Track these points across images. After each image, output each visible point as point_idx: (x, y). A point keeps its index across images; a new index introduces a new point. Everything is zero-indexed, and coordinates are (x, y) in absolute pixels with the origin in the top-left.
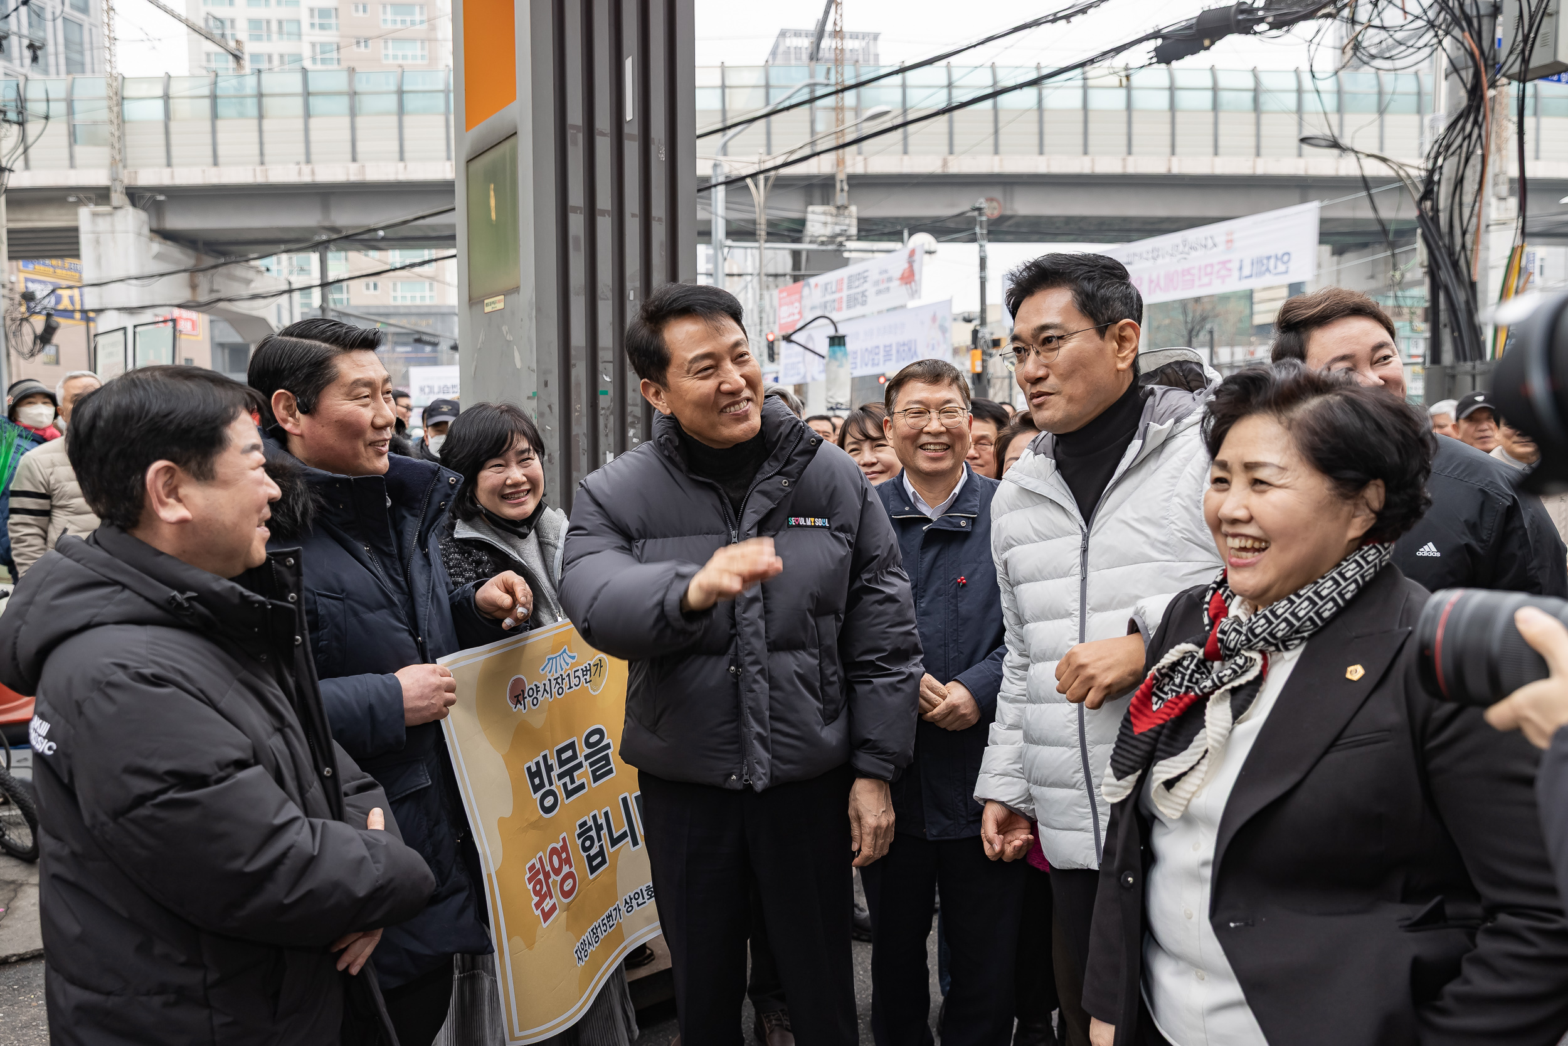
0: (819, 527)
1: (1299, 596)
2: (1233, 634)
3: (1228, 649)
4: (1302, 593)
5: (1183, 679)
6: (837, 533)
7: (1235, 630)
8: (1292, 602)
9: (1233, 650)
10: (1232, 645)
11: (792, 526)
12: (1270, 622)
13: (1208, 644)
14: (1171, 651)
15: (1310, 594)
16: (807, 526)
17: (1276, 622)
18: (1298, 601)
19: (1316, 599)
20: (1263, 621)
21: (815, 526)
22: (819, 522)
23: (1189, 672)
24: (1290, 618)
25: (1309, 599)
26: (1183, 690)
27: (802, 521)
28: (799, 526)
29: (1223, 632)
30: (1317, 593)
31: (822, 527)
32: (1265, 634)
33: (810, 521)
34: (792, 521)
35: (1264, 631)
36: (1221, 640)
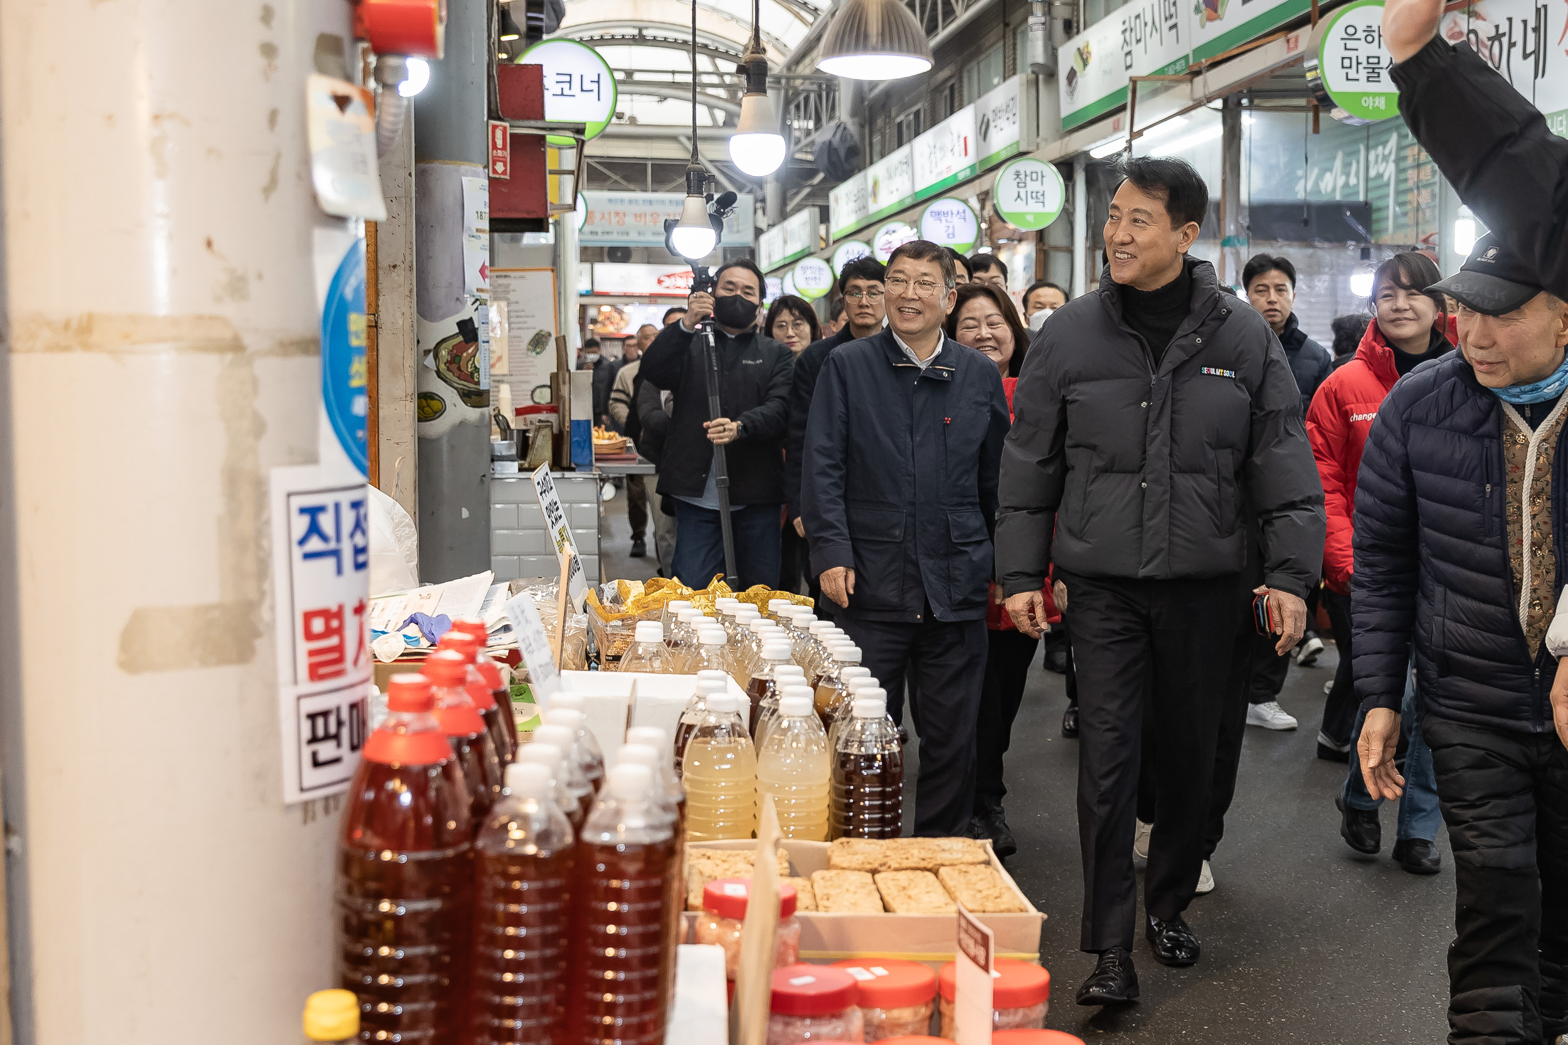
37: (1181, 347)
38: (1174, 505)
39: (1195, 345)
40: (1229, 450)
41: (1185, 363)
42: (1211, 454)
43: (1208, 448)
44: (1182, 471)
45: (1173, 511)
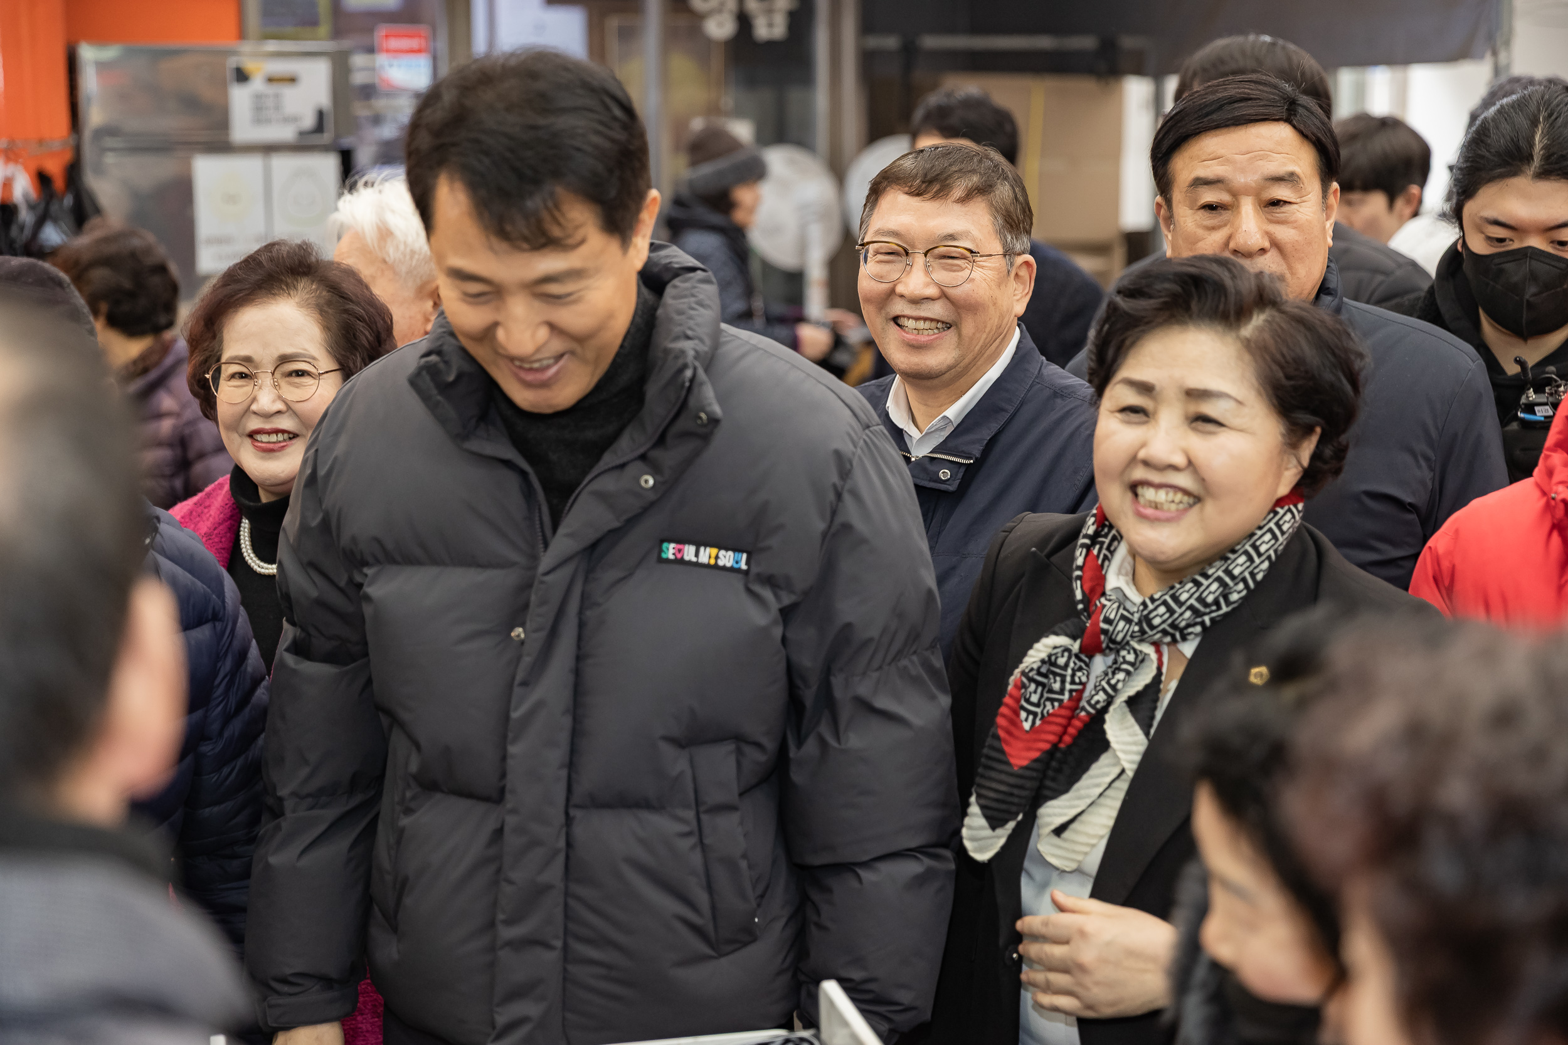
0: (724, 568)
1: (1207, 577)
2: (1122, 624)
3: (1114, 641)
4: (1210, 572)
5: (1063, 682)
6: (757, 588)
7: (1123, 617)
8: (1198, 584)
9: (1119, 643)
10: (1119, 638)
11: (668, 561)
12: (1171, 611)
13: (1086, 635)
14: (1037, 646)
15: (1220, 573)
16: (697, 565)
17: (1179, 611)
18: (1205, 583)
19: (1227, 579)
20: (1162, 609)
21: (716, 566)
22: (727, 559)
23: (1069, 671)
24: (1197, 605)
25: (1219, 579)
26: (1066, 696)
27: (689, 553)
28: (680, 561)
29: (1107, 621)
30: (1228, 572)
31: (732, 570)
32: (1164, 626)
33: (706, 555)
34: (670, 551)
35: (1164, 622)
36: (1105, 632)
37: (603, 497)
38: (577, 889)
39: (638, 492)
40: (730, 747)
41: (613, 535)
42: (677, 763)
43: (667, 749)
44: (598, 803)
45: (572, 902)
